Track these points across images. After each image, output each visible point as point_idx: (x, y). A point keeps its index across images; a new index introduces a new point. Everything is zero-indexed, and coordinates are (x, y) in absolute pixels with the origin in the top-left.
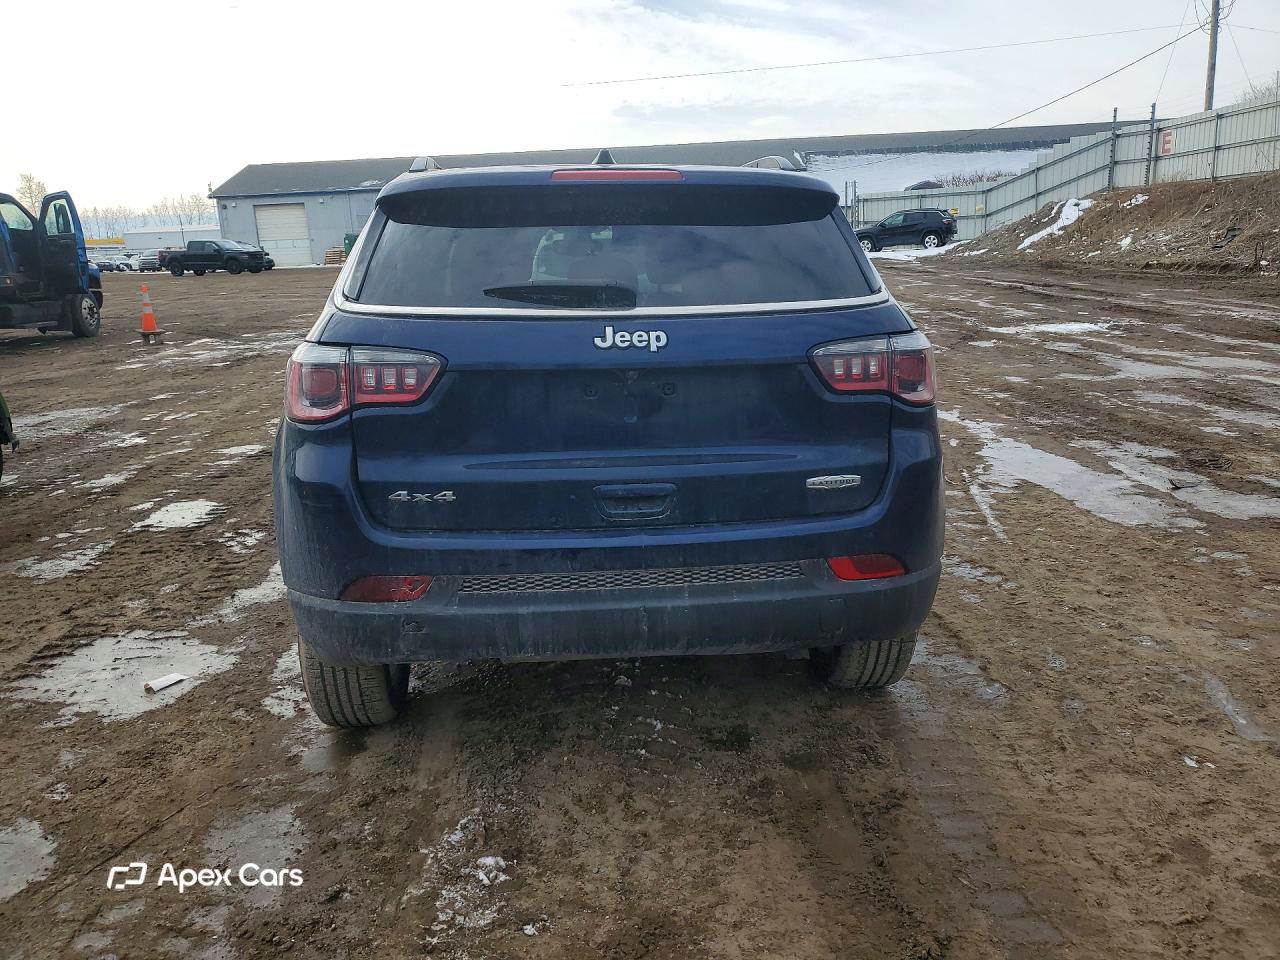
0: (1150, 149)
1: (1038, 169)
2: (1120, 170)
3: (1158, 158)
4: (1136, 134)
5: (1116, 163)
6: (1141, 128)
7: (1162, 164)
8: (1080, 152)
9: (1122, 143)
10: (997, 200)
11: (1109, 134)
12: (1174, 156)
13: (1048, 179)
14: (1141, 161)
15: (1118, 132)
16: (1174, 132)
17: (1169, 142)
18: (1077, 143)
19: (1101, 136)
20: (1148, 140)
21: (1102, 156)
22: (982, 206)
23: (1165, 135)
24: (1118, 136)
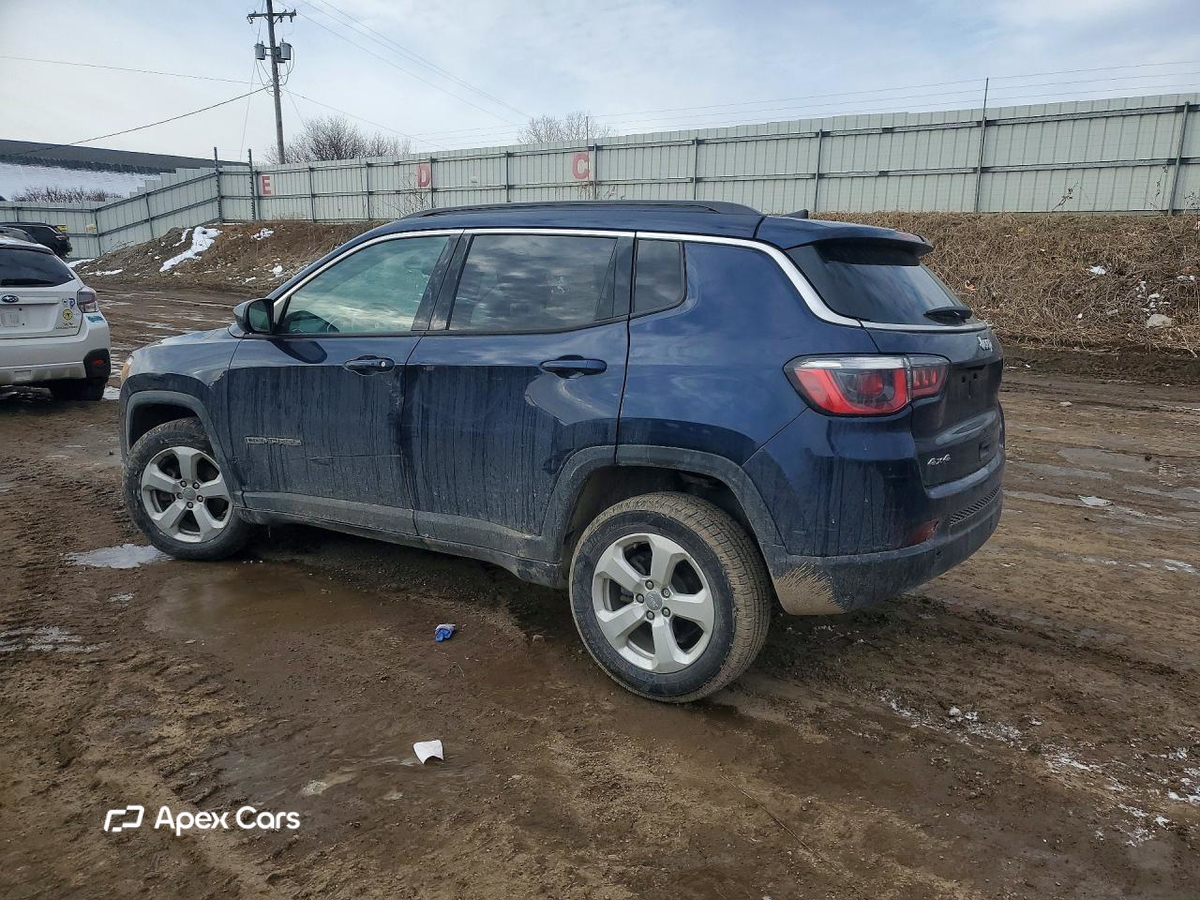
0: (252, 188)
1: (148, 194)
2: (227, 203)
3: (260, 198)
4: (237, 174)
5: (223, 197)
6: (241, 169)
7: (264, 203)
8: (186, 183)
9: (225, 179)
10: (108, 221)
11: (213, 170)
12: (276, 198)
13: (160, 205)
14: (244, 198)
15: (221, 170)
16: (272, 176)
17: (268, 185)
18: (183, 174)
19: (205, 171)
20: (250, 180)
21: (207, 190)
22: (93, 225)
23: (264, 179)
24: (221, 173)
